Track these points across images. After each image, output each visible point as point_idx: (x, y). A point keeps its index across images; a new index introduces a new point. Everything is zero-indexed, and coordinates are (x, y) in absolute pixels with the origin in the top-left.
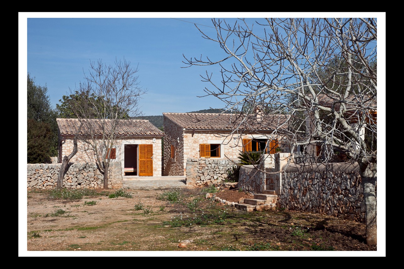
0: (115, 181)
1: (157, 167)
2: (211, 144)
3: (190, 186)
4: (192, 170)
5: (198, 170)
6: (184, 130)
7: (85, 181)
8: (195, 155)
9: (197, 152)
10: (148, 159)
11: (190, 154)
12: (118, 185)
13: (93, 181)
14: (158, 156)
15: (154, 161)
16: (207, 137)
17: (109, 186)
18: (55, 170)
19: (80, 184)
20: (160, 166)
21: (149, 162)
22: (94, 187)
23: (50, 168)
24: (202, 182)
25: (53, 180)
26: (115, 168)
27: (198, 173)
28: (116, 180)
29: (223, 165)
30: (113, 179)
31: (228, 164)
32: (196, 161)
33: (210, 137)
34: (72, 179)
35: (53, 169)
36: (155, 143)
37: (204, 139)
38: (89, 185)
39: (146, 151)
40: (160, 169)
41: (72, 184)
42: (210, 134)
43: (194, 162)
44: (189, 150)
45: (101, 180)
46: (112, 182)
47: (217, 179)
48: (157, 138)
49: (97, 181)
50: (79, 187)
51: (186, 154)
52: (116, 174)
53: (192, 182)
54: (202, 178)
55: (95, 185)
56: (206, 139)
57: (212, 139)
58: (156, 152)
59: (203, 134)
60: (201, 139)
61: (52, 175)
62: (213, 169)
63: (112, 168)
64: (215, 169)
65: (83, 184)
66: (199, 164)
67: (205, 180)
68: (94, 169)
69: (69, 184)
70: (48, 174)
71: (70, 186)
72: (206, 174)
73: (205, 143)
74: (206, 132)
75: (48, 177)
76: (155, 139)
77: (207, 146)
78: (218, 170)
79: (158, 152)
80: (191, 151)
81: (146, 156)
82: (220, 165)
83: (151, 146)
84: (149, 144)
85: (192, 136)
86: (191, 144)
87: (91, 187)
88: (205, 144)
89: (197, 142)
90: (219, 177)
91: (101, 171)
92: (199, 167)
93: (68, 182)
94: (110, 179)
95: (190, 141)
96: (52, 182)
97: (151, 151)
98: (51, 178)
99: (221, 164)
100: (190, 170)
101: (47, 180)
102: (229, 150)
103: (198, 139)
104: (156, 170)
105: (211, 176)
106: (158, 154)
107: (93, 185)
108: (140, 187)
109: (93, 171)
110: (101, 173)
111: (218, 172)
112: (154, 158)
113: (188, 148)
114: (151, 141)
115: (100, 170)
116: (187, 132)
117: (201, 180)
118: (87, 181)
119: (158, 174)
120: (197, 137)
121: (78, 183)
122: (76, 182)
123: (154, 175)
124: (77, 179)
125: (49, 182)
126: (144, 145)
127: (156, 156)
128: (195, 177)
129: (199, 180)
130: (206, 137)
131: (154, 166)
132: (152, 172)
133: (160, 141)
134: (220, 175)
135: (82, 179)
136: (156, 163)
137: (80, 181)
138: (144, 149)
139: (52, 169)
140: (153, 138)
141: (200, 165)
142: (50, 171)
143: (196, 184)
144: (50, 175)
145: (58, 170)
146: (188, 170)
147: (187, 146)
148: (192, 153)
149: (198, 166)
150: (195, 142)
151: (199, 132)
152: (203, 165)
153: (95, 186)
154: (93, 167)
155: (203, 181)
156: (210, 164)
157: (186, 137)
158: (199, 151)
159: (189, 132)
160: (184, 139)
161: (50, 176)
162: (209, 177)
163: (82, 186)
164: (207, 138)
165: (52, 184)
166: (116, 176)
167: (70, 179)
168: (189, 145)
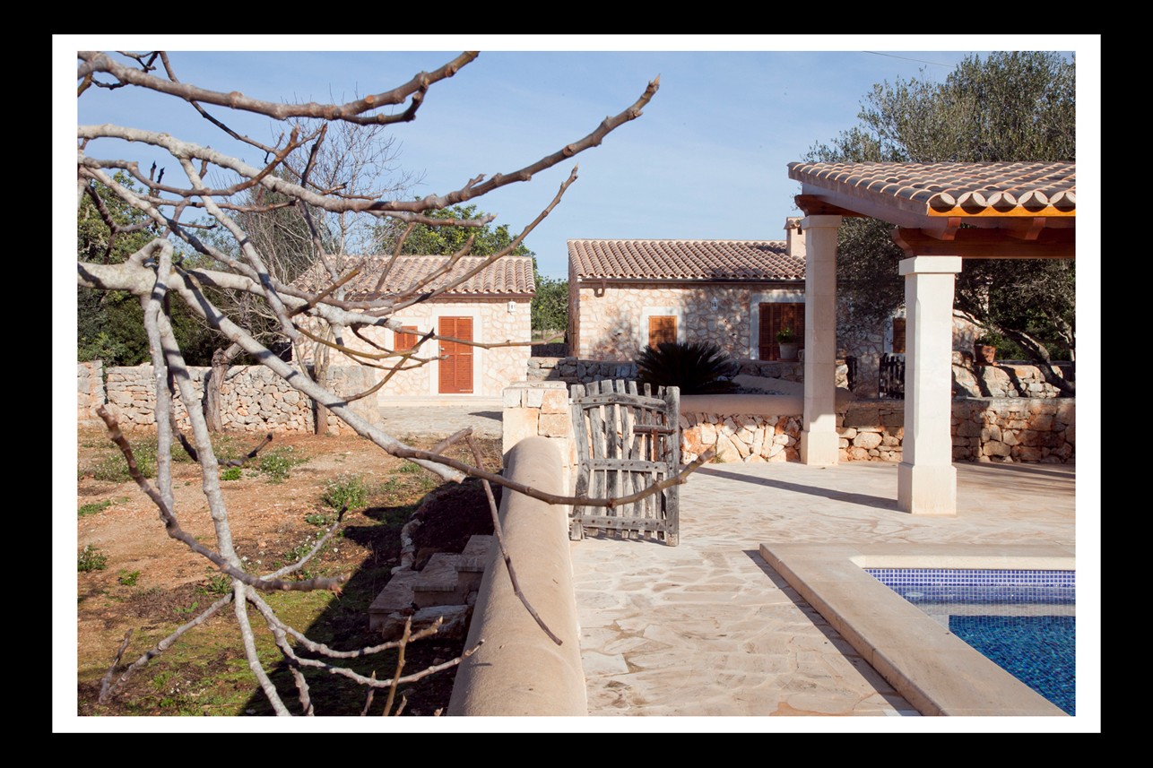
1: (520, 372)
2: (652, 316)
6: (578, 280)
7: (278, 414)
8: (610, 344)
9: (614, 337)
11: (596, 340)
13: (295, 414)
14: (521, 346)
16: (641, 298)
17: (333, 429)
19: (265, 420)
22: (296, 430)
33: (649, 300)
34: (248, 407)
36: (515, 314)
37: (632, 304)
38: (286, 423)
41: (248, 420)
42: (650, 289)
44: (595, 332)
48: (522, 300)
49: (304, 415)
50: (262, 426)
51: (586, 342)
55: (299, 424)
56: (639, 303)
57: (655, 305)
58: (517, 336)
59: (631, 290)
60: (626, 304)
63: (341, 381)
65: (273, 419)
69: (242, 419)
71: (244, 424)
74: (638, 286)
76: (514, 304)
79: (522, 336)
85: (603, 297)
86: (599, 316)
87: (290, 429)
89: (615, 312)
93: (239, 414)
95: (595, 309)
102: (699, 333)
103: (619, 303)
106: (521, 341)
107: (294, 424)
113: (591, 325)
114: (505, 308)
116: (588, 286)
118: (282, 414)
120: (616, 300)
121: (262, 416)
122: (258, 414)
124: (259, 407)
130: (639, 300)
133: (528, 308)
135: (271, 408)
136: (517, 362)
137: (266, 414)
140: (510, 300)
147: (591, 321)
148: (602, 339)
150: (609, 311)
151: (619, 287)
153: (300, 427)
157: (586, 299)
159: (591, 286)
160: (581, 304)
163: (270, 426)
164: (643, 302)
167: (244, 406)
168: (595, 320)
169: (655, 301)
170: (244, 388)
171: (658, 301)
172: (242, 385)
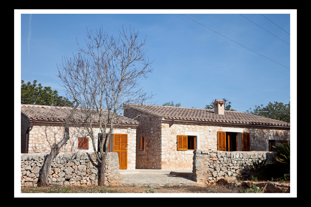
0: (112, 176)
1: (132, 159)
2: (188, 136)
3: (201, 183)
4: (203, 164)
5: (209, 164)
6: (163, 119)
7: (75, 176)
8: (173, 147)
9: (174, 144)
10: (122, 151)
11: (168, 145)
12: (116, 181)
13: (84, 176)
14: (132, 147)
15: (129, 152)
16: (184, 128)
17: (106, 183)
18: (37, 162)
19: (68, 180)
20: (134, 158)
21: (124, 154)
22: (86, 184)
23: (30, 159)
24: (215, 179)
25: (33, 175)
26: (112, 160)
27: (210, 167)
28: (114, 174)
29: (237, 160)
30: (110, 174)
31: (243, 158)
32: (206, 154)
33: (187, 129)
34: (58, 173)
35: (34, 160)
36: (130, 133)
37: (181, 130)
38: (80, 181)
39: (121, 141)
40: (133, 161)
41: (59, 180)
42: (187, 125)
43: (204, 155)
44: (167, 142)
45: (95, 175)
46: (108, 177)
47: (232, 175)
48: (132, 128)
49: (89, 176)
50: (67, 183)
51: (164, 146)
52: (113, 168)
53: (203, 179)
54: (215, 174)
55: (87, 181)
56: (183, 130)
57: (189, 131)
58: (131, 143)
59: (180, 125)
60: (179, 130)
61: (32, 168)
62: (226, 163)
63: (108, 160)
64: (228, 164)
65: (72, 179)
66: (210, 157)
67: (217, 176)
68: (86, 161)
69: (55, 180)
70: (27, 166)
71: (56, 182)
72: (218, 169)
73: (182, 134)
74: (183, 123)
75: (27, 170)
76: (130, 128)
77: (185, 137)
78: (232, 165)
79: (133, 143)
80: (169, 143)
81: (121, 147)
82: (233, 158)
83: (126, 136)
84: (124, 133)
85: (170, 127)
86: (169, 135)
87: (83, 184)
88: (182, 136)
89: (175, 133)
90: (234, 173)
91: (94, 164)
92: (210, 161)
93: (53, 177)
94: (106, 173)
95: (167, 132)
96: (32, 178)
97: (126, 142)
98: (30, 171)
99: (235, 157)
100: (200, 164)
101: (25, 174)
102: (205, 143)
103: (176, 130)
104: (130, 162)
105: (224, 171)
106: (132, 145)
107: (85, 181)
108: (143, 184)
109: (84, 163)
110: (94, 167)
111: (232, 168)
112: (128, 150)
113: (166, 139)
114: (126, 130)
115: (92, 162)
116: (165, 122)
117: (213, 176)
118: (77, 176)
119: (133, 167)
120: (175, 128)
121: (66, 178)
122: (64, 177)
123: (128, 168)
124: (64, 173)
125: (28, 178)
126: (119, 134)
127: (130, 147)
128: (207, 173)
129: (211, 176)
130: (183, 128)
131: (128, 158)
132: (126, 165)
133: (135, 131)
134: (234, 171)
135: (71, 173)
136: (130, 155)
137: (69, 176)
138: (119, 139)
139: (32, 160)
140: (128, 127)
141: (211, 159)
142: (29, 164)
143: (208, 181)
144: (29, 168)
145: (40, 162)
146: (198, 164)
147: (166, 137)
148: (170, 145)
149: (208, 159)
150: (173, 133)
151: (177, 123)
152: (214, 159)
153: (88, 183)
154: (85, 159)
155: (216, 177)
156: (222, 157)
157: (164, 127)
158: (177, 143)
159: (167, 122)
160: (162, 129)
161: (30, 170)
162: (222, 173)
163: (71, 182)
164: (185, 129)
165: (32, 180)
166: (114, 169)
167: (56, 173)
168: (167, 136)
169: (189, 130)
170: (56, 164)
171: (190, 129)
172: (55, 162)
